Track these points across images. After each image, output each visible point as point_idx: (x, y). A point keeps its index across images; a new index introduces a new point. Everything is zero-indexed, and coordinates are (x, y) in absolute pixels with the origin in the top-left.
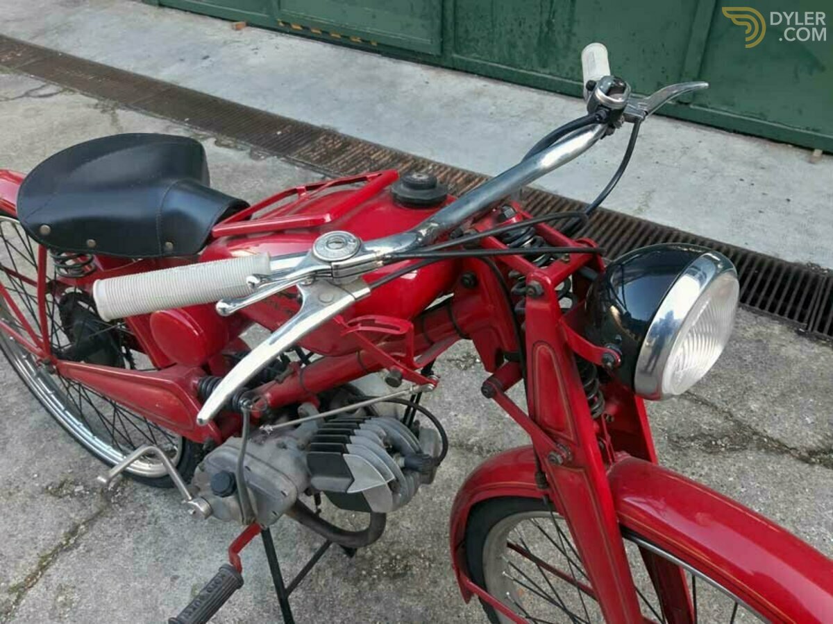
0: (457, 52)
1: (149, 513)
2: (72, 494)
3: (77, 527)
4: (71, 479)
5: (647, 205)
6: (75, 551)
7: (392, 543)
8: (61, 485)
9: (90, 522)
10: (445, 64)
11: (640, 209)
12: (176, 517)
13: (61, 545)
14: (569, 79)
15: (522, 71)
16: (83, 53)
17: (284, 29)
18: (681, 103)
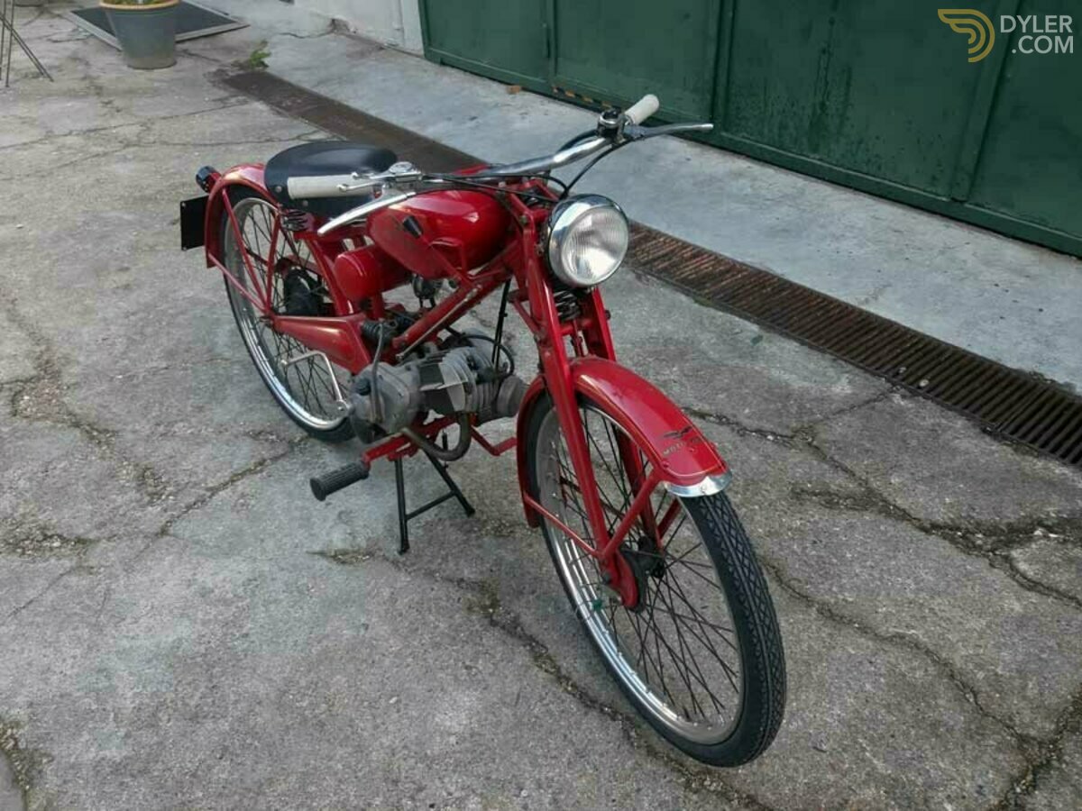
0: (726, 130)
1: (321, 461)
2: (267, 440)
3: (264, 460)
4: (269, 430)
5: (876, 299)
6: (259, 475)
7: (506, 515)
8: (260, 433)
9: (275, 459)
10: (712, 142)
11: (867, 301)
13: (250, 470)
14: (841, 166)
15: (790, 155)
17: (557, 95)
18: (954, 200)
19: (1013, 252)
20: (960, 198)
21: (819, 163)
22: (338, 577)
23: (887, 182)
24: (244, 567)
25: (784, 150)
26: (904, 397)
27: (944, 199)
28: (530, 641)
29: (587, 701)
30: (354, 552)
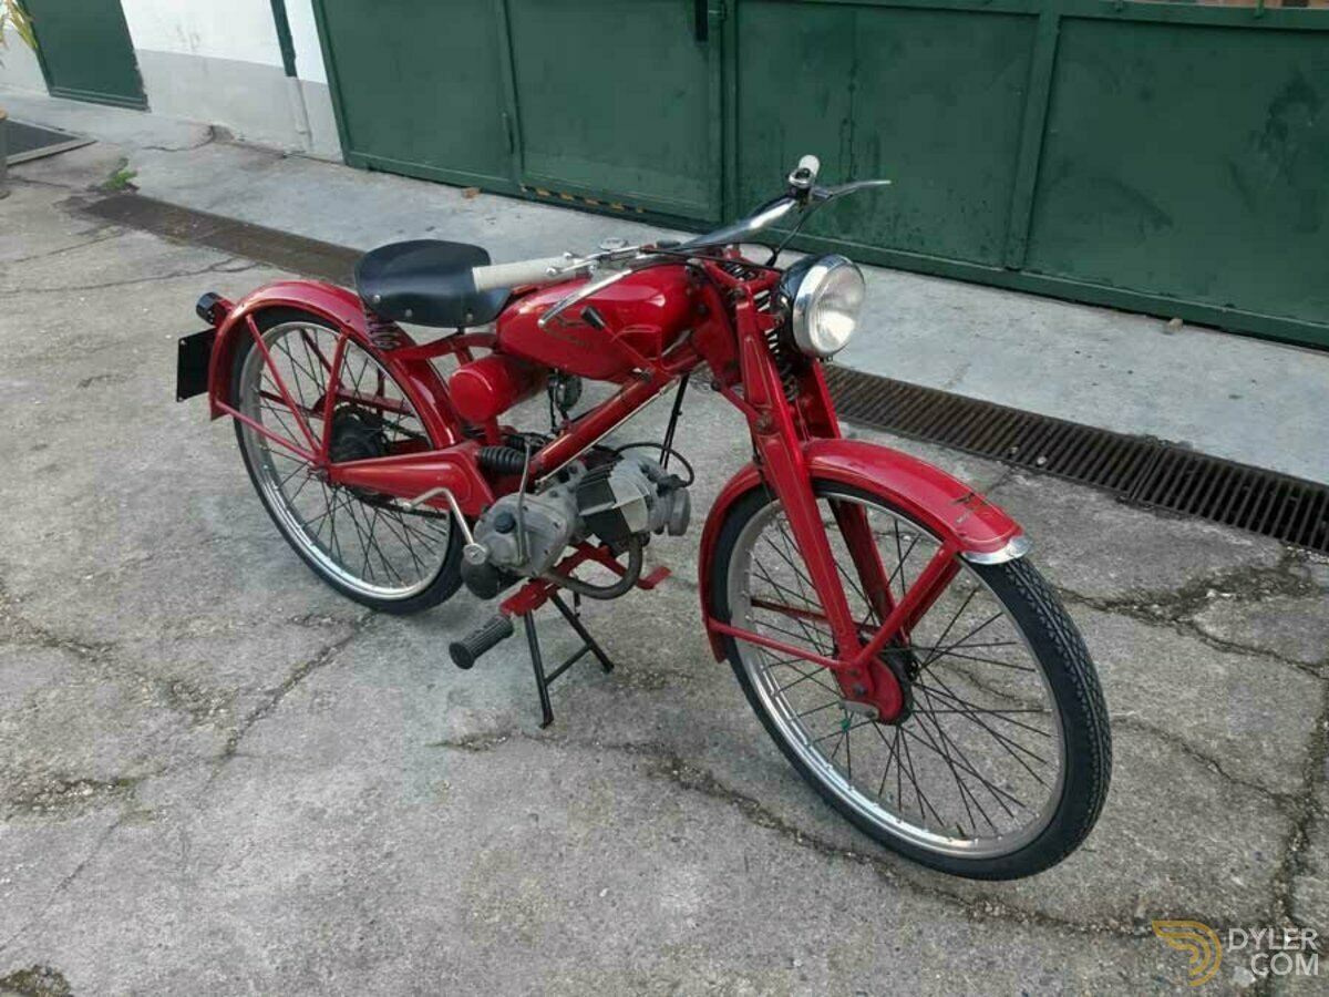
1: (401, 639)
2: (320, 624)
3: (328, 649)
4: (317, 612)
5: (959, 380)
6: (328, 667)
7: (650, 664)
8: (307, 618)
9: (341, 645)
11: (951, 384)
12: (429, 642)
13: (313, 662)
14: (877, 245)
15: (820, 238)
16: (271, 224)
17: (530, 195)
18: (1010, 269)
19: (1082, 317)
20: (1016, 267)
21: (853, 244)
22: (477, 767)
23: (932, 258)
24: (353, 776)
25: (810, 233)
26: (1027, 477)
27: (997, 269)
28: (733, 797)
29: (826, 850)
30: (485, 735)
